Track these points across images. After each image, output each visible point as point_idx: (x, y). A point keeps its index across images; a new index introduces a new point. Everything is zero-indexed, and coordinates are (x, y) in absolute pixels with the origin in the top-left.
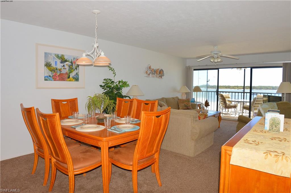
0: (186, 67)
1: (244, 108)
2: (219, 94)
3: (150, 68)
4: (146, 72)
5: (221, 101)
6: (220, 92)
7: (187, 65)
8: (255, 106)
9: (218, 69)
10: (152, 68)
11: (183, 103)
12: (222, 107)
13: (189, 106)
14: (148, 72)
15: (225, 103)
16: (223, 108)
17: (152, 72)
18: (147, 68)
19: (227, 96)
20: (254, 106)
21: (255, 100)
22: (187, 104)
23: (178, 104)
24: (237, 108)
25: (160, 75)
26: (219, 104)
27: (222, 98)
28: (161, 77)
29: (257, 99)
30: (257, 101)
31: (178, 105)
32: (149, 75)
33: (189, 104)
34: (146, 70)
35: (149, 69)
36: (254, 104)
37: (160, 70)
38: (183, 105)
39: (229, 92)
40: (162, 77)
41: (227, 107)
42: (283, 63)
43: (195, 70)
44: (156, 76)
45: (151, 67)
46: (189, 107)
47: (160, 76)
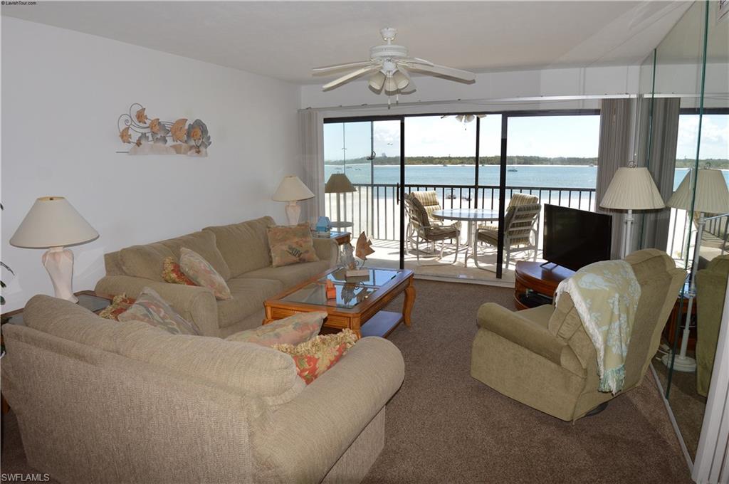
0: (299, 111)
1: (482, 236)
2: (405, 196)
3: (141, 116)
4: (124, 136)
5: (414, 218)
6: (410, 186)
7: (303, 107)
8: (513, 231)
9: (401, 118)
10: (151, 115)
11: (285, 241)
12: (416, 234)
13: (307, 252)
14: (130, 132)
15: (424, 225)
16: (420, 239)
17: (154, 134)
18: (126, 117)
19: (431, 198)
20: (511, 233)
21: (513, 215)
22: (297, 243)
23: (267, 245)
24: (459, 237)
25: (192, 143)
26: (409, 225)
27: (416, 208)
28: (198, 152)
29: (519, 210)
30: (517, 217)
31: (269, 251)
32: (139, 144)
33: (306, 242)
34: (123, 127)
35: (135, 120)
36: (510, 225)
37: (190, 122)
38: (285, 248)
39: (435, 187)
40: (202, 149)
41: (432, 234)
42: (604, 100)
43: (327, 121)
44: (174, 147)
45: (146, 113)
46: (306, 256)
47: (191, 148)
